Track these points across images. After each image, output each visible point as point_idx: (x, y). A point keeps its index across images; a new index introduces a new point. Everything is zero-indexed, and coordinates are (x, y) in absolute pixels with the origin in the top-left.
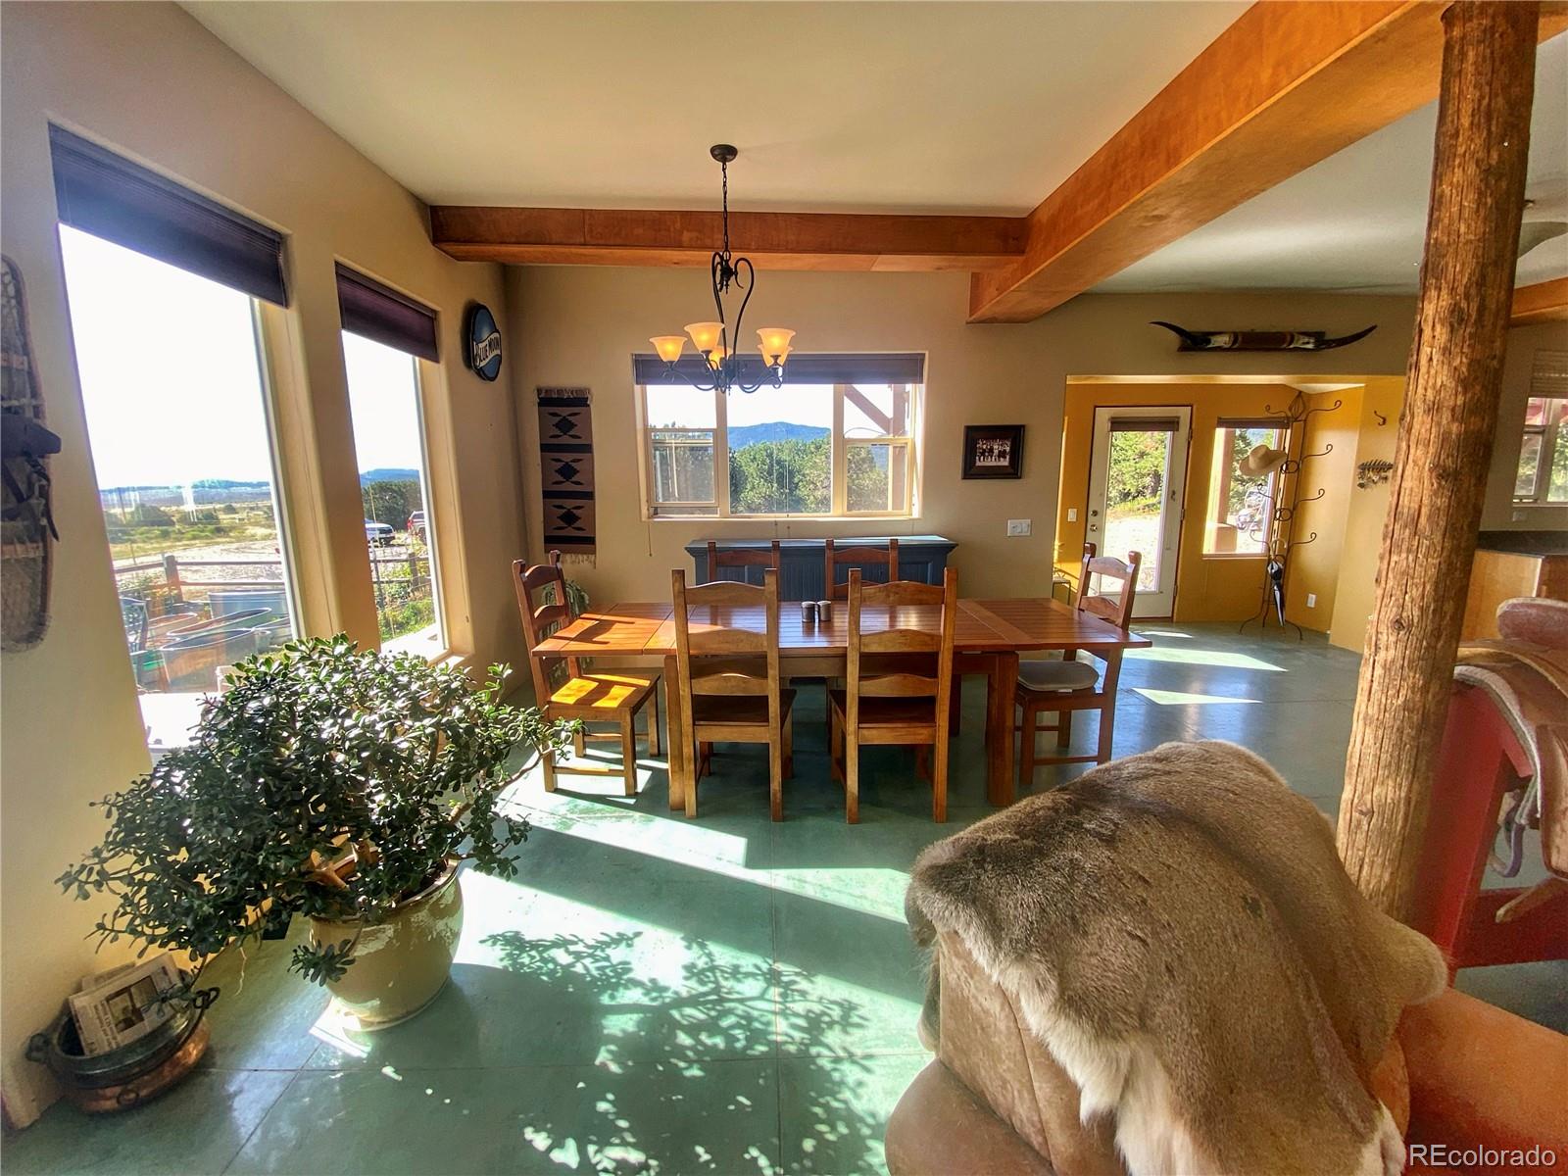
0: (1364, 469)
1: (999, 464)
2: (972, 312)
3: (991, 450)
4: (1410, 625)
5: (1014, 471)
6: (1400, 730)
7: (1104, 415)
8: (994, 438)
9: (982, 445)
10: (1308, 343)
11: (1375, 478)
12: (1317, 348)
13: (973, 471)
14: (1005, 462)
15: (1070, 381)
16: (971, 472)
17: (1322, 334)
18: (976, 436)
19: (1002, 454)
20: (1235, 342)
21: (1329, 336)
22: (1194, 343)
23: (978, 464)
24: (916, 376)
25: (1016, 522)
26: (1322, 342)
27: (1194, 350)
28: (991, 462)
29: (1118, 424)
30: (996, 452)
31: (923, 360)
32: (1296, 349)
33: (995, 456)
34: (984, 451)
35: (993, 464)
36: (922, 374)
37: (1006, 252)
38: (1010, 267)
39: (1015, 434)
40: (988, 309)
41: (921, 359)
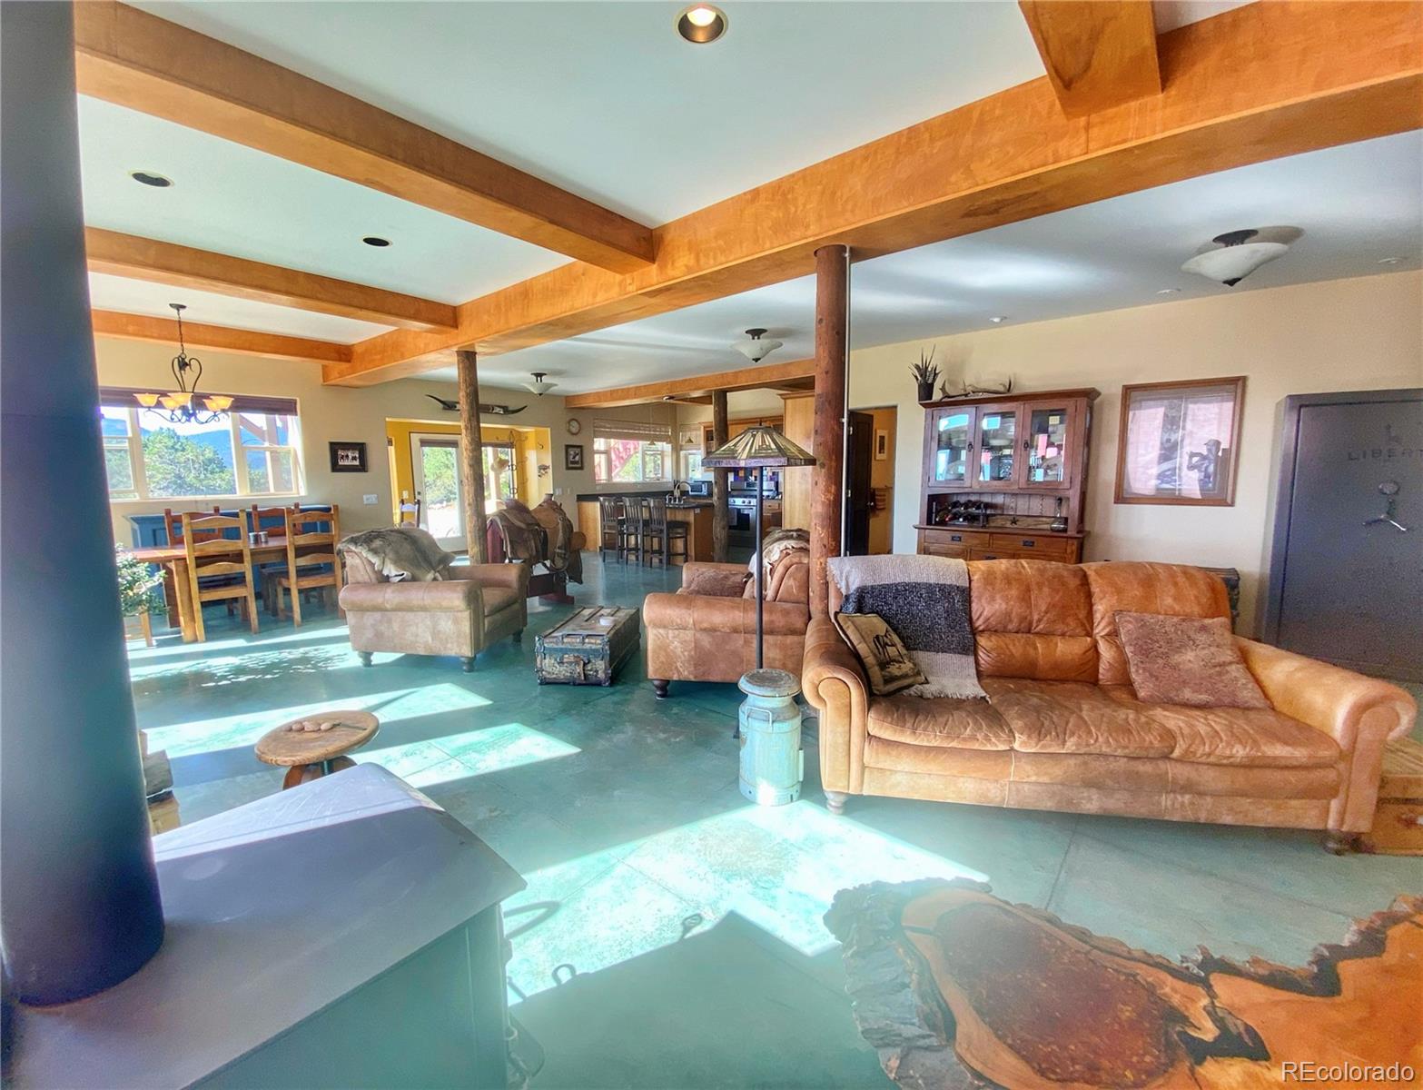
0: (540, 469)
1: (353, 464)
2: (324, 381)
3: (347, 456)
5: (363, 467)
7: (415, 438)
8: (348, 449)
9: (340, 453)
10: (501, 411)
11: (544, 472)
12: (504, 414)
13: (337, 467)
15: (387, 419)
16: (335, 467)
17: (507, 407)
18: (335, 448)
19: (354, 458)
21: (510, 409)
22: (449, 407)
23: (340, 463)
24: (293, 411)
25: (368, 496)
26: (506, 410)
27: (449, 410)
28: (347, 463)
29: (424, 443)
30: (350, 457)
31: (295, 403)
32: (496, 413)
33: (350, 459)
34: (343, 456)
35: (350, 463)
36: (296, 411)
37: (340, 360)
38: (344, 366)
39: (361, 448)
40: (333, 382)
41: (295, 402)
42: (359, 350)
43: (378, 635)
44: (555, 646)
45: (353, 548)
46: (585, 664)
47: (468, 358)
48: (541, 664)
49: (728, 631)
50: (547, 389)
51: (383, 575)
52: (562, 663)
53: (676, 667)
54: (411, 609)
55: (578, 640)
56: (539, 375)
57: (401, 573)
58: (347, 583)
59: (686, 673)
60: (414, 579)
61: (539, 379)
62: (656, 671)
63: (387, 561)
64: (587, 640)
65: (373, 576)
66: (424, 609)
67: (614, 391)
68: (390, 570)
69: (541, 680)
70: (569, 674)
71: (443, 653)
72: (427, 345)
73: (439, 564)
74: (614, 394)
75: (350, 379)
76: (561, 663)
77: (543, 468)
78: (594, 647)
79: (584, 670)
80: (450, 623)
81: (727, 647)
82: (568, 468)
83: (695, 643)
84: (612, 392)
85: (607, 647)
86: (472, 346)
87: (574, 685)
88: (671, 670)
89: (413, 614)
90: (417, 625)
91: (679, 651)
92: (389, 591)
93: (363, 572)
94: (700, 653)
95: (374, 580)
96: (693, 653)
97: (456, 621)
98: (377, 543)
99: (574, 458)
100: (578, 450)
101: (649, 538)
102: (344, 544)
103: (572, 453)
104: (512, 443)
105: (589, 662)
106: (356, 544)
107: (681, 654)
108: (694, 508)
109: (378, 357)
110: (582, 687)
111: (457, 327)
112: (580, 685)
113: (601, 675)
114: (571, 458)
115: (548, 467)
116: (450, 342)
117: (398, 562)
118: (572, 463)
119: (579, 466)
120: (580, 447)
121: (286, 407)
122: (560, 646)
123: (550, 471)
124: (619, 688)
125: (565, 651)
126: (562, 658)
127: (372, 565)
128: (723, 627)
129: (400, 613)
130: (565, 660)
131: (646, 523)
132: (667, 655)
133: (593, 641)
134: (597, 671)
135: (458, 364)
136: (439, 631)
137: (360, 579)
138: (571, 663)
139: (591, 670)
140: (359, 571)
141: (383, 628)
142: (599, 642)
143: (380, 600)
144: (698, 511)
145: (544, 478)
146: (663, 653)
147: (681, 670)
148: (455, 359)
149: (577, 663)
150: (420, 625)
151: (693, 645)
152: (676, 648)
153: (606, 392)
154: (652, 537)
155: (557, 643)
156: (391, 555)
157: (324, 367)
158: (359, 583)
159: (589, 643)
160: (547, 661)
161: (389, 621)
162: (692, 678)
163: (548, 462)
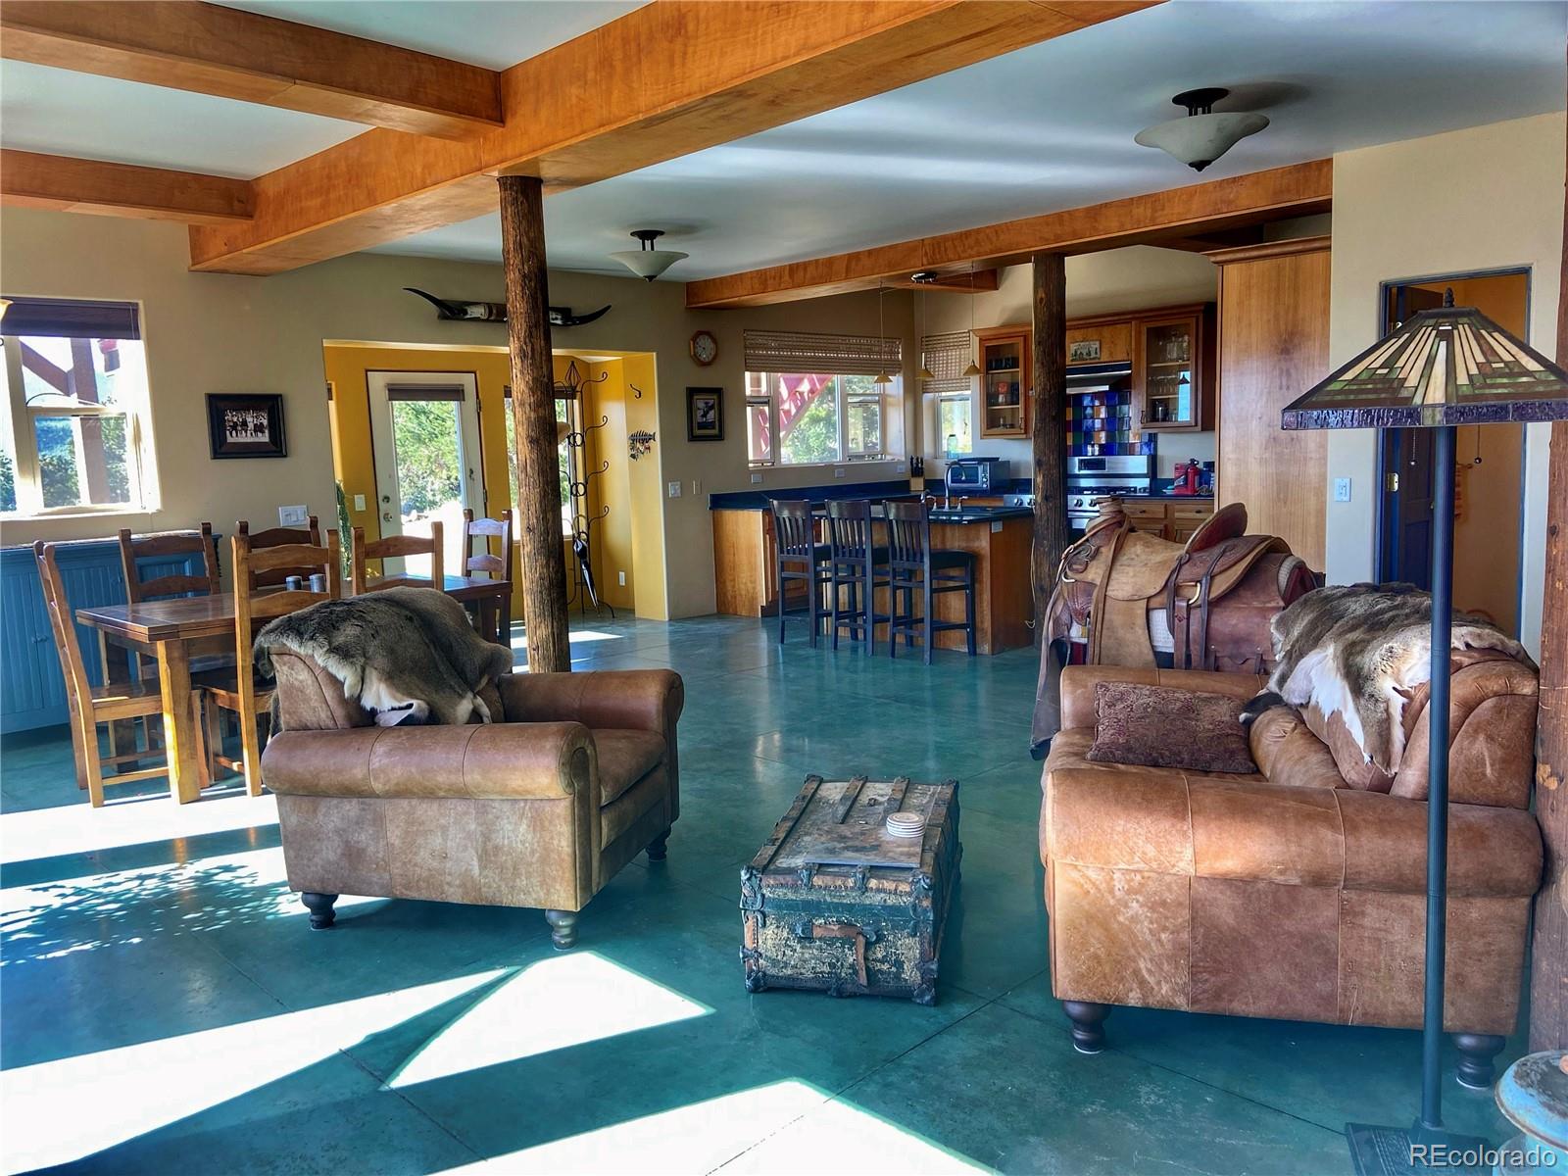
0: (633, 440)
1: (257, 440)
2: (195, 260)
3: (244, 424)
4: (534, 529)
5: (277, 447)
6: (541, 592)
7: (378, 381)
8: (247, 409)
9: (231, 417)
10: (556, 319)
11: (642, 449)
12: (565, 325)
13: (223, 449)
14: (265, 438)
15: (327, 343)
16: (221, 450)
18: (220, 406)
19: (259, 428)
20: (490, 314)
21: (575, 314)
22: (452, 312)
23: (230, 440)
24: (130, 331)
25: (290, 508)
27: (451, 319)
28: (244, 438)
29: (397, 392)
30: (251, 426)
31: (136, 311)
33: (250, 430)
34: (235, 424)
35: (249, 439)
36: (137, 329)
37: (231, 214)
38: (238, 226)
39: (272, 405)
40: (215, 263)
41: (133, 309)
42: (271, 189)
43: (353, 854)
44: (791, 896)
45: (293, 645)
46: (868, 945)
47: (524, 193)
48: (756, 940)
49: (1295, 881)
50: (664, 267)
51: (362, 709)
52: (811, 939)
53: (1136, 973)
54: (429, 794)
55: (850, 882)
56: (647, 235)
57: (404, 704)
58: (280, 730)
59: (1165, 988)
60: (434, 718)
61: (648, 243)
62: (1079, 979)
63: (373, 677)
64: (873, 883)
65: (339, 713)
66: (463, 794)
67: (798, 265)
68: (380, 696)
69: (756, 981)
70: (826, 969)
71: (509, 900)
72: (428, 167)
73: (481, 675)
74: (796, 272)
75: (250, 255)
76: (807, 938)
77: (639, 440)
78: (891, 901)
79: (866, 959)
80: (523, 828)
81: (1289, 925)
82: (693, 438)
83: (1193, 907)
84: (793, 269)
85: (926, 903)
86: (535, 162)
87: (841, 994)
88: (1122, 979)
89: (435, 806)
90: (444, 829)
91: (1143, 929)
92: (380, 749)
93: (315, 702)
94: (1206, 936)
95: (341, 722)
96: (1185, 936)
97: (538, 823)
98: (348, 633)
99: (704, 415)
100: (712, 399)
101: (888, 591)
102: (272, 637)
103: (701, 404)
104: (574, 389)
105: (880, 938)
106: (300, 634)
107: (1149, 937)
108: (989, 521)
109: (316, 202)
110: (861, 1004)
111: (501, 120)
112: (853, 996)
113: (911, 974)
114: (698, 417)
115: (652, 437)
116: (485, 158)
117: (393, 677)
118: (702, 426)
119: (715, 432)
120: (718, 391)
121: (116, 322)
122: (804, 895)
123: (656, 445)
124: (960, 1009)
125: (814, 908)
126: (808, 927)
127: (337, 684)
128: (1281, 872)
129: (404, 803)
130: (817, 933)
131: (880, 556)
132: (1112, 939)
133: (889, 885)
134: (899, 964)
135: (504, 209)
136: (497, 848)
137: (309, 717)
138: (831, 942)
139: (882, 961)
140: (307, 700)
141: (363, 837)
142: (904, 887)
143: (359, 773)
144: (997, 527)
145: (642, 459)
146: (1098, 932)
147: (1151, 980)
148: (495, 193)
149: (848, 942)
150: (452, 831)
151: (1186, 914)
152: (1134, 919)
153: (782, 268)
154: (895, 588)
155: (795, 888)
156: (381, 661)
157: (195, 232)
158: (306, 728)
159: (879, 890)
160: (770, 931)
161: (379, 821)
162: (1181, 1003)
163: (653, 427)
